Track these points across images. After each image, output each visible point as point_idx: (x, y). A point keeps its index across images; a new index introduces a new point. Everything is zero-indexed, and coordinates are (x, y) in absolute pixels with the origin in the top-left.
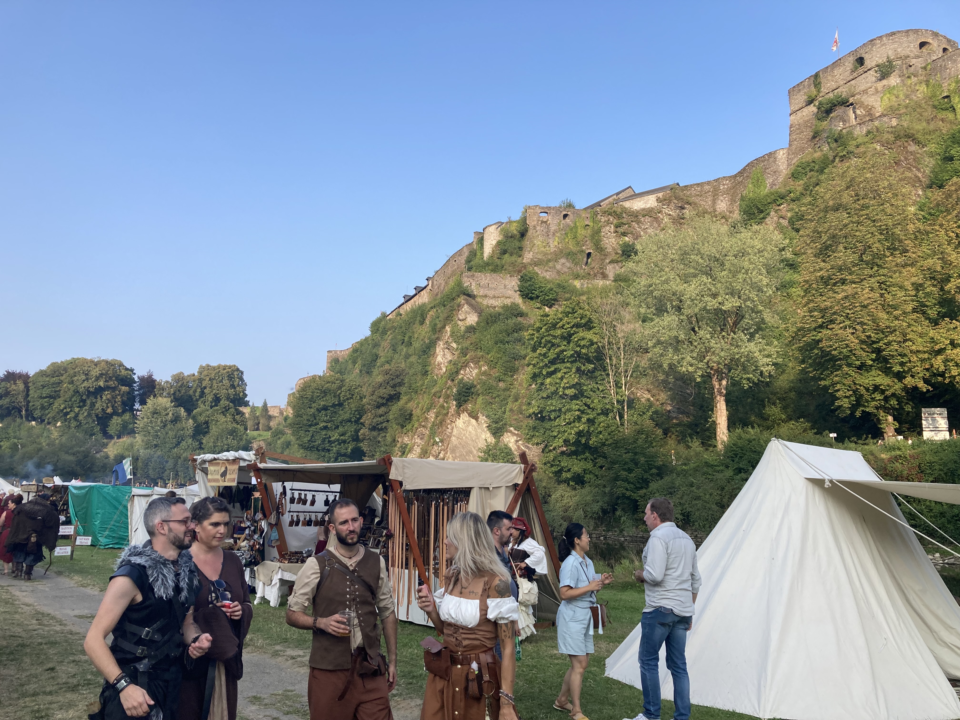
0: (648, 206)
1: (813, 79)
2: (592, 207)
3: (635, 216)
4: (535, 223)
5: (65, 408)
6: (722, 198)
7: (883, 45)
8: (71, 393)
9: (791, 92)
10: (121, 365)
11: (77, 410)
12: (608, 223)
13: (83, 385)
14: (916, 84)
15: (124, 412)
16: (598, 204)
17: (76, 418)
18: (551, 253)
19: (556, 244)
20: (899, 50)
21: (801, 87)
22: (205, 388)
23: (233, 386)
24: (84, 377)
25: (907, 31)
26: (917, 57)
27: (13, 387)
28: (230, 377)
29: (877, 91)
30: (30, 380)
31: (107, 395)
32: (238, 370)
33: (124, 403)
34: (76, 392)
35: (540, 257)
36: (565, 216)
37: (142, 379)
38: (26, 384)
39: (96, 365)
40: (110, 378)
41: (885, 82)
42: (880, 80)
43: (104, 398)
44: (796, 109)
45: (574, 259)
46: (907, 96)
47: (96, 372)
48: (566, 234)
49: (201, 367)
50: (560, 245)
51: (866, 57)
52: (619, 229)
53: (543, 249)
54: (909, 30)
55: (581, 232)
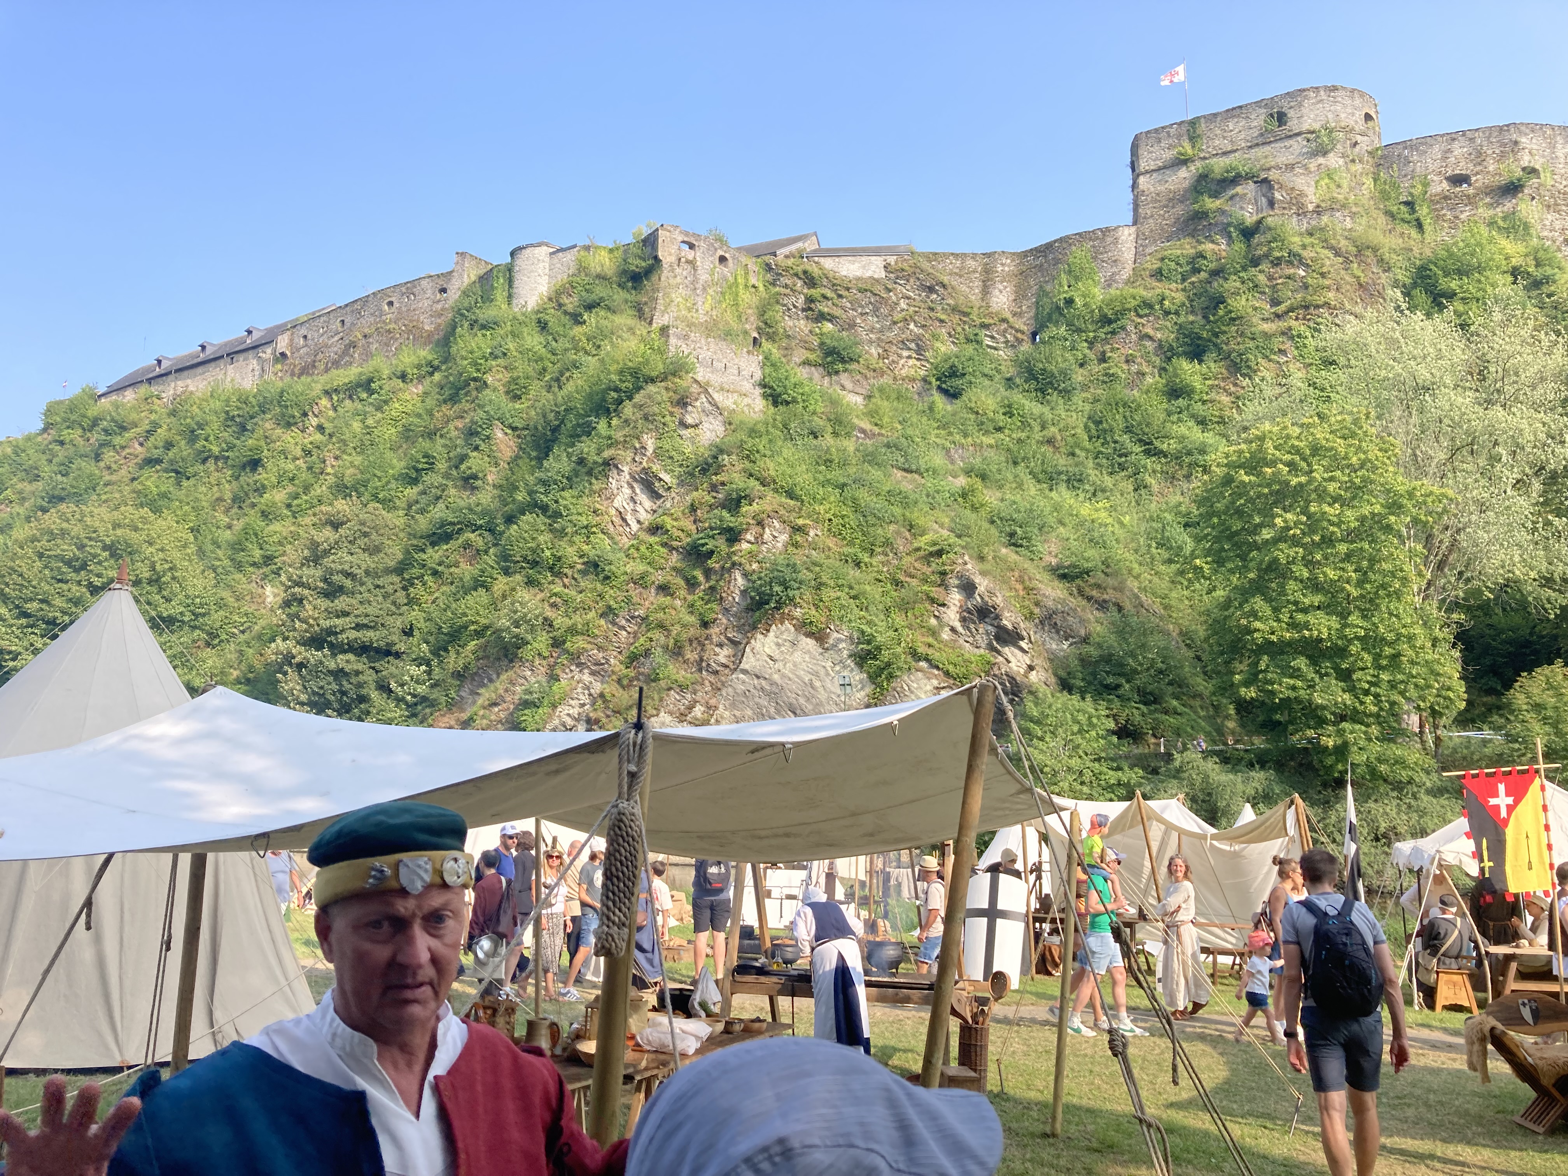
0: (869, 274)
1: (1187, 126)
3: (840, 287)
4: (673, 259)
6: (999, 287)
7: (1319, 102)
12: (793, 291)
14: (1361, 174)
18: (700, 325)
19: (708, 309)
20: (1341, 116)
21: (1163, 135)
26: (1363, 133)
29: (1308, 170)
36: (721, 260)
41: (1321, 160)
42: (1315, 155)
44: (1153, 167)
45: (738, 345)
46: (1351, 189)
48: (723, 293)
50: (714, 313)
51: (1291, 113)
52: (816, 305)
53: (686, 313)
55: (744, 295)
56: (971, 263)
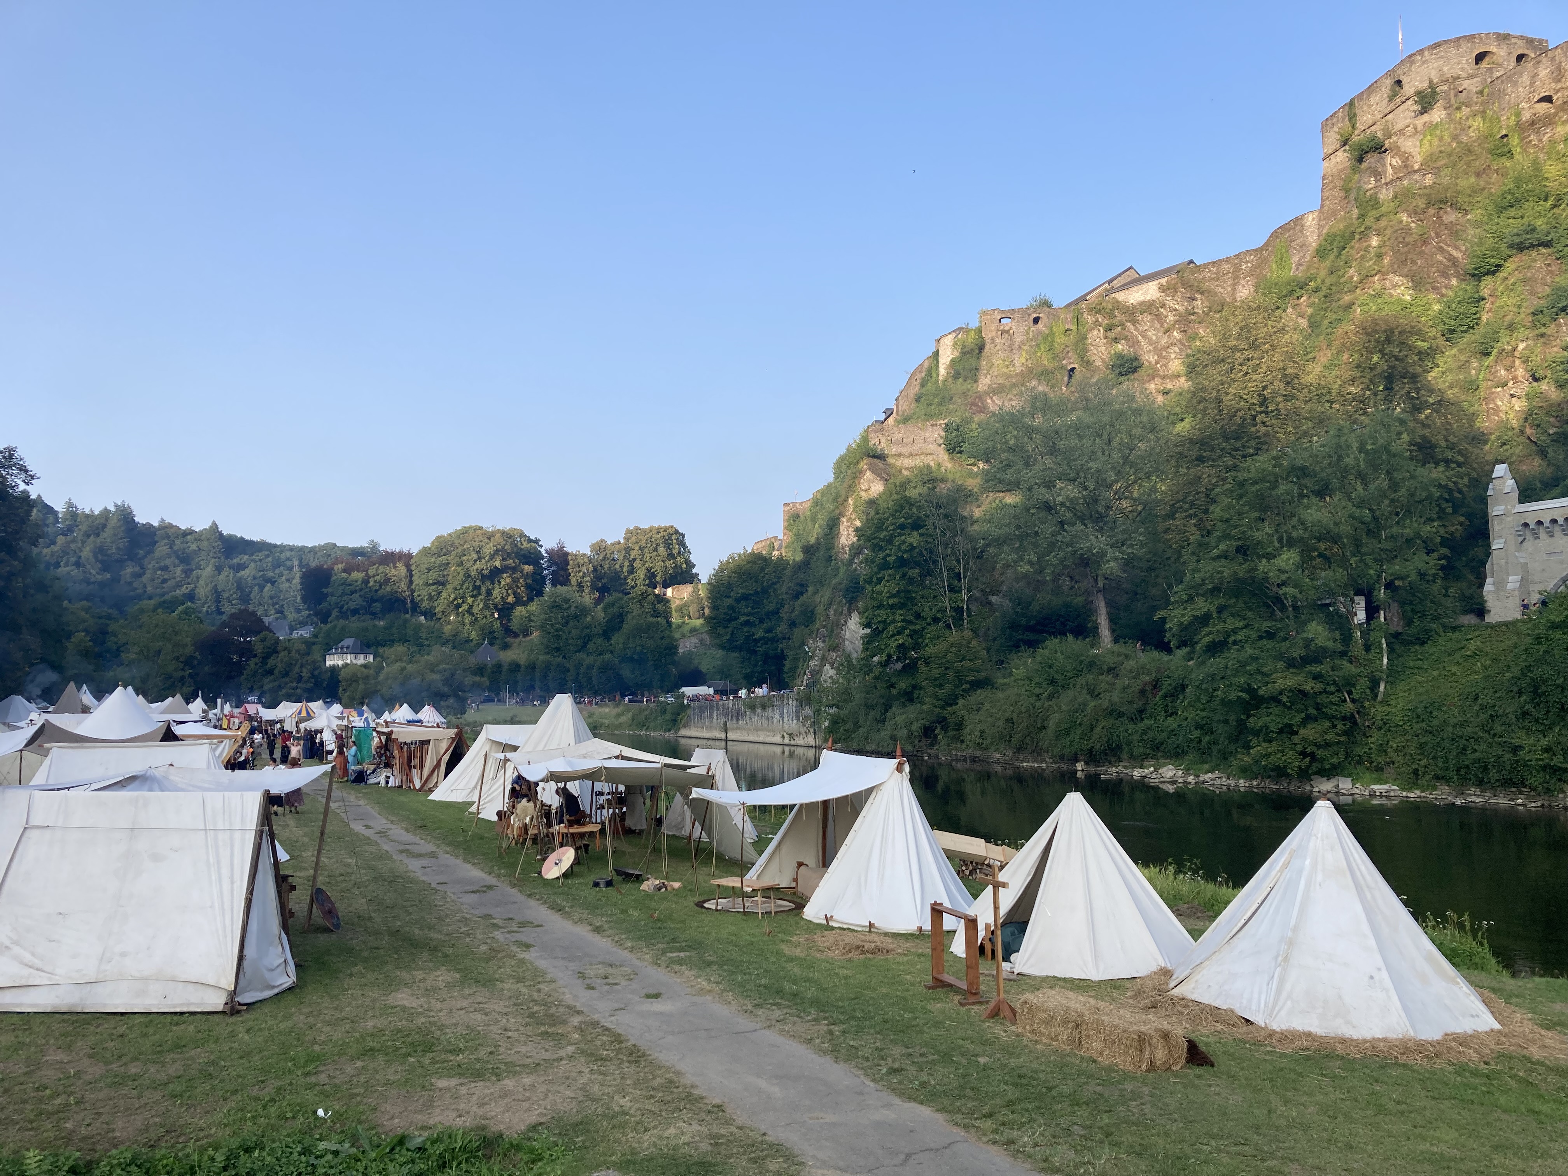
0: (1148, 298)
1: (1347, 108)
2: (1077, 302)
3: (1131, 313)
4: (994, 334)
5: (456, 599)
6: (1244, 282)
7: (1424, 63)
8: (461, 577)
9: (1326, 125)
10: (522, 535)
11: (470, 600)
12: (1097, 324)
13: (475, 567)
14: (1467, 118)
15: (531, 599)
16: (1083, 298)
17: (469, 611)
18: (1016, 375)
19: (1023, 360)
20: (1445, 69)
21: (1335, 120)
22: (635, 560)
23: (671, 556)
24: (475, 556)
25: (1458, 39)
26: (1471, 77)
27: (393, 572)
28: (668, 545)
29: (1416, 132)
30: (413, 561)
31: (506, 579)
32: (677, 532)
33: (528, 587)
34: (468, 576)
35: (1001, 381)
36: (1036, 320)
37: (550, 553)
38: (408, 566)
39: (489, 538)
40: (509, 555)
41: (1426, 117)
42: (1422, 113)
43: (503, 583)
44: (1330, 152)
45: (1049, 381)
46: (1455, 137)
47: (488, 549)
48: (1038, 345)
49: (628, 531)
50: (1029, 362)
51: (1405, 80)
52: (1109, 334)
53: (1005, 370)
54: (1460, 38)
55: (1060, 340)
56: (1225, 267)
